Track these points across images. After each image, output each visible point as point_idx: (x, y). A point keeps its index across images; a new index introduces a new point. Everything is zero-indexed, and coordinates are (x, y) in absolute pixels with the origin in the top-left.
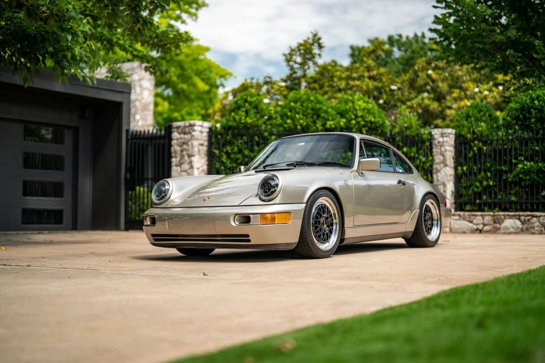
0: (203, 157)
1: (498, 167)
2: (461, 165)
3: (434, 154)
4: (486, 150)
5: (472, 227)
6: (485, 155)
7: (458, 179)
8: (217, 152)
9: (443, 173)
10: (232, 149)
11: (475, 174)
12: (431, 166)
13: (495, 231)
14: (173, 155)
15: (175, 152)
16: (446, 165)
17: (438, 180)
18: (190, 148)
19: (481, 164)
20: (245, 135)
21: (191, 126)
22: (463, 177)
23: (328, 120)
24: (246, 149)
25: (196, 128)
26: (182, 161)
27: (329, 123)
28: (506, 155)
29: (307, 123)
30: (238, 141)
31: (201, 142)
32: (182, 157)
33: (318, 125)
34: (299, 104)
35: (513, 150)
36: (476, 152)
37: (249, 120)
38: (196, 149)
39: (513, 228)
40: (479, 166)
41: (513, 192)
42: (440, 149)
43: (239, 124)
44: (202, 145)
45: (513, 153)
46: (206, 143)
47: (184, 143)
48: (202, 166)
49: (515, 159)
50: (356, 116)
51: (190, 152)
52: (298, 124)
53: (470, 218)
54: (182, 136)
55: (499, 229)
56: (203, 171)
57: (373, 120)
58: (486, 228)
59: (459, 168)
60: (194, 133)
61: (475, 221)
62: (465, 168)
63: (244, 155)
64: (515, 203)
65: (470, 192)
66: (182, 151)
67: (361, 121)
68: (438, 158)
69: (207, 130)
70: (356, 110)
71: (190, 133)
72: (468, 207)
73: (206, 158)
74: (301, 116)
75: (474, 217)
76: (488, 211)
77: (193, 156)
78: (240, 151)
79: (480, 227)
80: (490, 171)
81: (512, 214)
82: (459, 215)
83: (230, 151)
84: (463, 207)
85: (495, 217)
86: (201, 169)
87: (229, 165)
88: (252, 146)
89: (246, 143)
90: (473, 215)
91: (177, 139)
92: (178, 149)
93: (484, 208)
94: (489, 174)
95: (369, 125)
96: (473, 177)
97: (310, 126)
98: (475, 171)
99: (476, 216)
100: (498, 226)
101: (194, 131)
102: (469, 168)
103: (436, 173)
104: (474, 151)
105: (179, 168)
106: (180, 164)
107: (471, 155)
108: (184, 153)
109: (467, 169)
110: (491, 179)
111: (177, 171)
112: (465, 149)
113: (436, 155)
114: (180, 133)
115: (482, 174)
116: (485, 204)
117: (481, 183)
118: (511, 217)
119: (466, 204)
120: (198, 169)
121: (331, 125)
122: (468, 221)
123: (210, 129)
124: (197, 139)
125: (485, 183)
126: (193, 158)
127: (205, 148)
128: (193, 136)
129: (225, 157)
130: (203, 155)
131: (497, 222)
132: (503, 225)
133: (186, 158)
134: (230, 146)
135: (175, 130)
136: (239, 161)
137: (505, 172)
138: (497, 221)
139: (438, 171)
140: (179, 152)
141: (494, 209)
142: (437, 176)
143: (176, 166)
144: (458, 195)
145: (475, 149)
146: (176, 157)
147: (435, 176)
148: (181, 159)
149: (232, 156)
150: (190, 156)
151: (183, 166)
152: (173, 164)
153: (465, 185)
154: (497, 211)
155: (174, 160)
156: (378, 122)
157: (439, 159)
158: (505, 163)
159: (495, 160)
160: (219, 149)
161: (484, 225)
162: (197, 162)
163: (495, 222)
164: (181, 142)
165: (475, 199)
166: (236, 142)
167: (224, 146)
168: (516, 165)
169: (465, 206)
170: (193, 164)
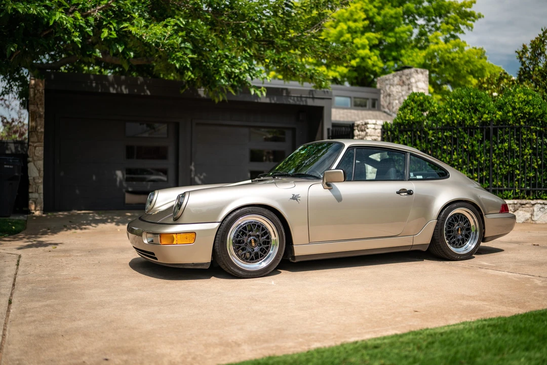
20: (409, 131)
21: (366, 124)
23: (485, 113)
25: (369, 126)
27: (485, 116)
29: (464, 118)
30: (404, 136)
31: (374, 138)
33: (473, 119)
34: (459, 100)
37: (412, 117)
43: (404, 121)
46: (380, 139)
50: (514, 109)
52: (454, 119)
54: (360, 132)
57: (532, 111)
60: (367, 131)
67: (518, 113)
69: (381, 127)
70: (515, 102)
71: (365, 131)
74: (458, 111)
88: (415, 140)
89: (411, 138)
91: (357, 136)
95: (527, 116)
97: (466, 120)
101: (368, 128)
114: (359, 131)
121: (486, 118)
123: (383, 126)
124: (370, 136)
128: (367, 133)
135: (356, 128)
156: (537, 113)
164: (360, 138)
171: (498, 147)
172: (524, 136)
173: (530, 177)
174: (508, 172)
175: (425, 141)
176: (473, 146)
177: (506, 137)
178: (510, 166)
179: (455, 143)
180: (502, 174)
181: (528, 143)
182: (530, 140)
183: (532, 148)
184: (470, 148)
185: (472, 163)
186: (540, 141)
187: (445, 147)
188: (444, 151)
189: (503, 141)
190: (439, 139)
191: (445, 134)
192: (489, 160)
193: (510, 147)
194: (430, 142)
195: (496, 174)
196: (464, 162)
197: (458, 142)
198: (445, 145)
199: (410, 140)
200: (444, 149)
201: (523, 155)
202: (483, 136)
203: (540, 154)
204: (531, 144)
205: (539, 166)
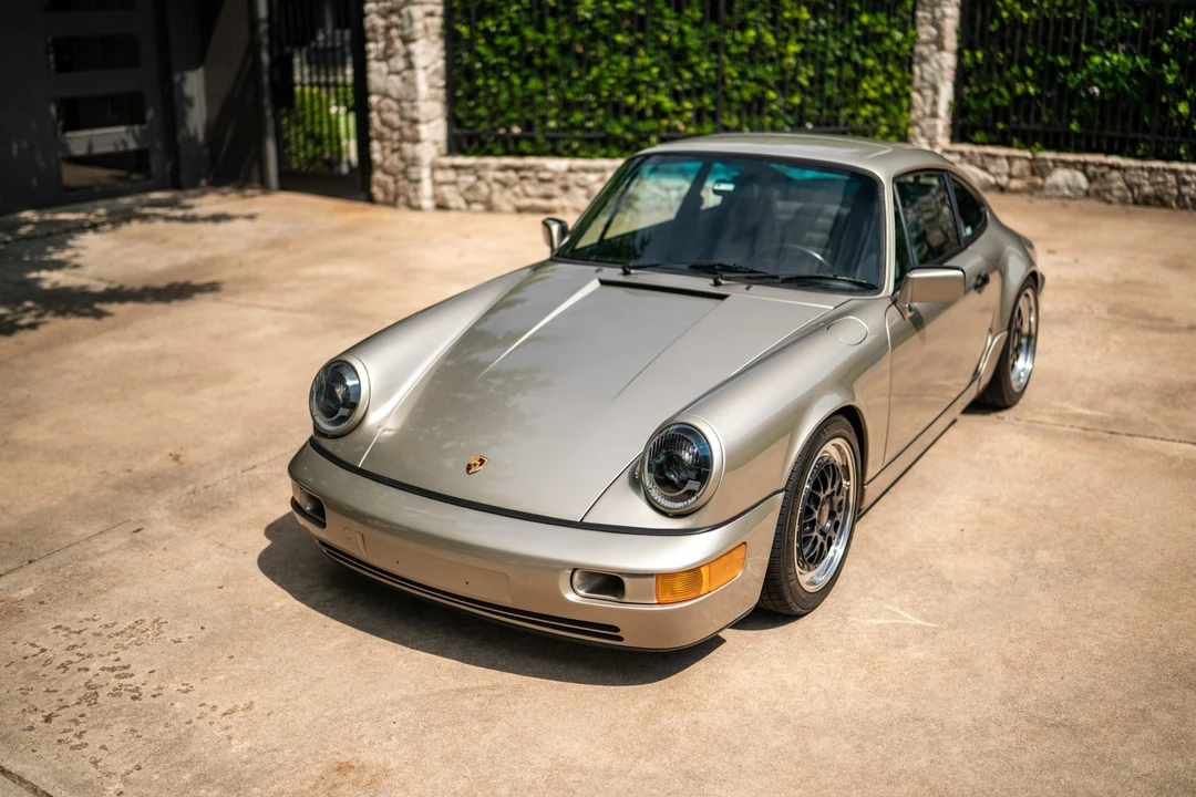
0: (435, 42)
1: (1050, 58)
2: (972, 48)
3: (918, 22)
4: (1028, 19)
5: (986, 180)
6: (1025, 28)
7: (962, 76)
8: (464, 30)
9: (935, 65)
10: (499, 25)
11: (1000, 68)
12: (912, 50)
13: (1033, 190)
14: (370, 35)
15: (374, 29)
16: (941, 48)
17: (922, 78)
18: (406, 23)
19: (1013, 49)
22: (975, 74)
24: (528, 24)
26: (390, 52)
28: (1068, 34)
30: (510, 7)
31: (429, 8)
32: (389, 41)
35: (1085, 23)
36: (1007, 22)
38: (419, 26)
39: (1070, 188)
40: (1008, 51)
41: (1075, 112)
42: (933, 12)
44: (431, 14)
45: (1084, 31)
46: (439, 10)
47: (392, 11)
48: (434, 62)
49: (1087, 44)
51: (407, 32)
53: (983, 161)
55: (1042, 188)
56: (435, 72)
58: (1015, 184)
59: (967, 53)
61: (992, 168)
62: (979, 55)
63: (523, 40)
64: (1077, 136)
65: (986, 105)
66: (388, 29)
68: (925, 32)
72: (979, 136)
73: (440, 44)
75: (990, 159)
76: (1019, 148)
77: (414, 41)
78: (515, 30)
79: (1004, 180)
80: (1032, 66)
81: (1071, 157)
82: (962, 154)
83: (493, 29)
84: (968, 135)
85: (1034, 164)
86: (432, 68)
87: (494, 61)
88: (542, 18)
89: (528, 11)
90: (988, 155)
92: (380, 22)
93: (1012, 141)
94: (1029, 72)
96: (996, 75)
98: (1001, 62)
99: (994, 157)
100: (1039, 181)
102: (989, 57)
103: (919, 64)
104: (1001, 19)
105: (383, 66)
106: (386, 56)
107: (993, 27)
108: (394, 32)
109: (984, 56)
110: (1032, 81)
111: (379, 71)
112: (984, 12)
113: (922, 25)
115: (1015, 70)
116: (1015, 133)
117: (1011, 89)
118: (1067, 165)
119: (974, 129)
120: (425, 68)
122: (977, 166)
125: (1019, 89)
126: (413, 47)
127: (437, 21)
129: (482, 41)
130: (434, 38)
131: (1037, 171)
132: (1049, 181)
133: (398, 44)
134: (494, 18)
136: (514, 52)
137: (1065, 70)
138: (1038, 169)
139: (924, 59)
140: (381, 31)
141: (1033, 144)
142: (921, 70)
143: (378, 59)
144: (960, 109)
145: (1005, 14)
146: (376, 41)
147: (916, 69)
148: (387, 47)
149: (499, 41)
150: (407, 40)
151: (392, 61)
152: (372, 56)
153: (975, 90)
154: (1040, 150)
155: (371, 46)
157: (929, 33)
158: (1065, 51)
159: (1045, 42)
160: (468, 24)
161: (1011, 176)
162: (423, 53)
163: (1033, 173)
164: (385, 8)
165: (995, 120)
166: (505, 9)
167: (479, 18)
168: (1088, 55)
169: (973, 134)
170: (414, 59)
171: (733, 38)
172: (787, 15)
173: (793, 105)
174: (754, 97)
175: (567, 22)
176: (681, 33)
177: (752, 15)
178: (759, 81)
179: (642, 28)
180: (743, 102)
181: (792, 29)
182: (795, 22)
183: (800, 41)
184: (676, 40)
185: (679, 76)
186: (812, 24)
187: (619, 38)
188: (615, 48)
189: (743, 26)
190: (604, 16)
191: (619, 6)
192: (716, 70)
193: (759, 39)
194: (579, 24)
195: (730, 100)
196: (662, 75)
197: (649, 27)
198: (618, 31)
199: (528, 19)
200: (615, 42)
201: (782, 56)
202: (703, 11)
203: (813, 56)
204: (797, 31)
205: (811, 80)
